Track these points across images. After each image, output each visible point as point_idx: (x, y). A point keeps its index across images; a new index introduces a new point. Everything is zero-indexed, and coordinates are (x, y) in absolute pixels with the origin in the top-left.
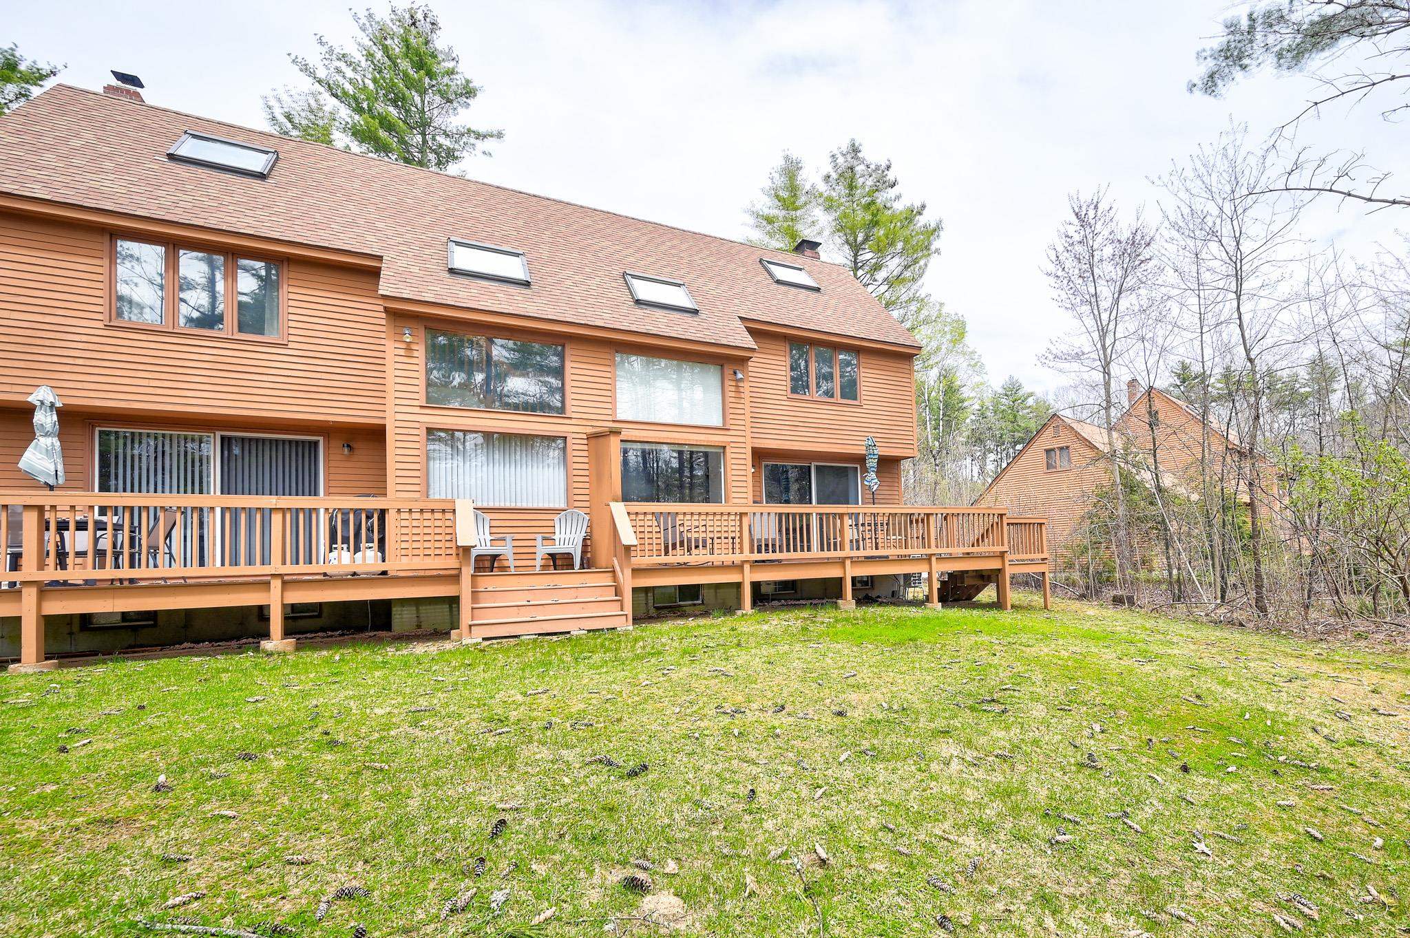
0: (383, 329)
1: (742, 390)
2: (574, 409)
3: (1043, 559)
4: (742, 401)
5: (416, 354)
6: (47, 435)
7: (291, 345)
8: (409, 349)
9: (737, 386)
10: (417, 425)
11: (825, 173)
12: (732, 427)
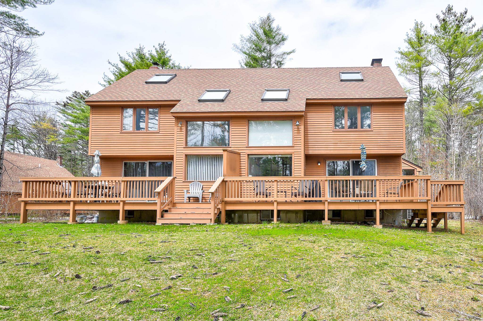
0: (174, 124)
1: (300, 129)
2: (232, 144)
3: (461, 205)
4: (300, 134)
5: (183, 130)
6: (96, 163)
7: (160, 132)
8: (181, 129)
9: (298, 128)
10: (182, 154)
11: (434, 26)
12: (295, 146)
